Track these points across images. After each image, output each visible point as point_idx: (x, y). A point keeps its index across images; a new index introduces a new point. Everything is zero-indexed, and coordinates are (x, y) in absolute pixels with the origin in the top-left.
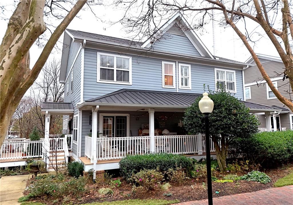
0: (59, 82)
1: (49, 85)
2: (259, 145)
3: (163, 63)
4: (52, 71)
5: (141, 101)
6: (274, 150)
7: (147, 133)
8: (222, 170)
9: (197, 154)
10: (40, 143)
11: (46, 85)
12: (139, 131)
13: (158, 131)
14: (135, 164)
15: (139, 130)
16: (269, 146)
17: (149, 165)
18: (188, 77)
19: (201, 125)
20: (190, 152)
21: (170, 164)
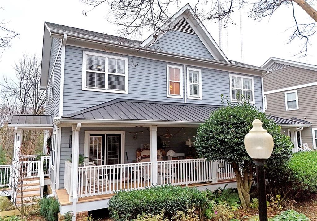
0: (40, 88)
1: (28, 91)
2: (293, 173)
3: (168, 66)
4: (32, 75)
5: (140, 116)
6: (311, 180)
7: (147, 155)
8: (245, 207)
9: (211, 182)
10: (7, 169)
11: (23, 92)
12: (137, 153)
13: (161, 152)
14: (131, 207)
15: (137, 151)
16: (305, 176)
17: (150, 207)
18: (199, 84)
19: (219, 149)
20: (202, 181)
21: (178, 204)
